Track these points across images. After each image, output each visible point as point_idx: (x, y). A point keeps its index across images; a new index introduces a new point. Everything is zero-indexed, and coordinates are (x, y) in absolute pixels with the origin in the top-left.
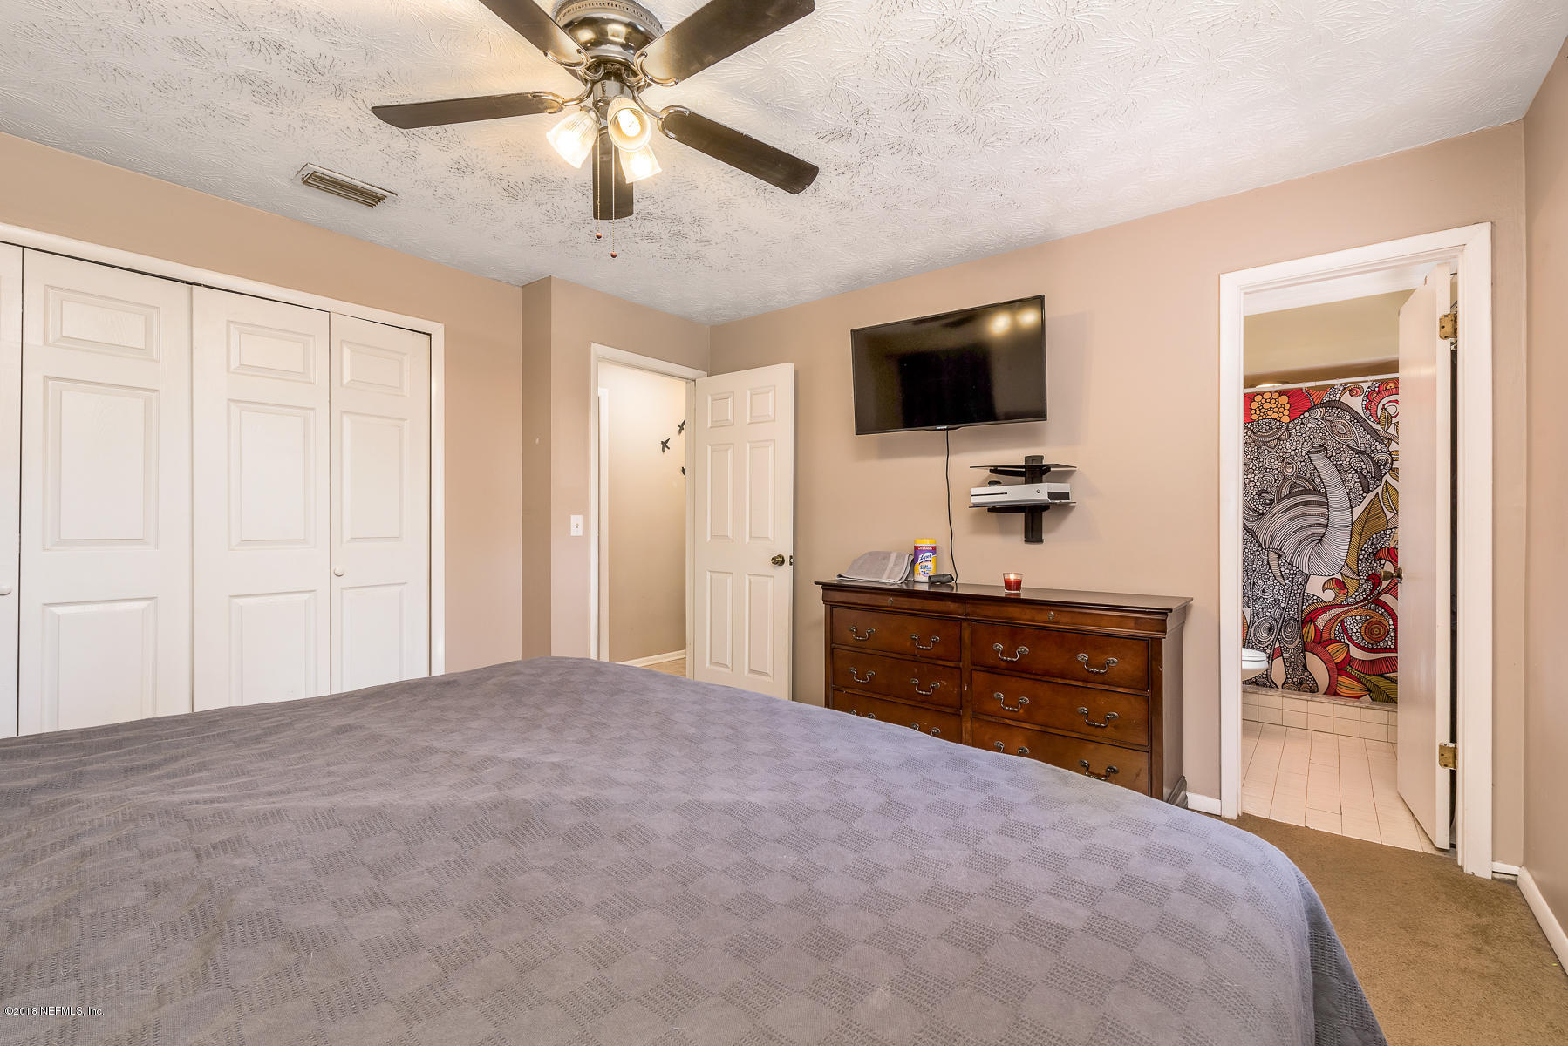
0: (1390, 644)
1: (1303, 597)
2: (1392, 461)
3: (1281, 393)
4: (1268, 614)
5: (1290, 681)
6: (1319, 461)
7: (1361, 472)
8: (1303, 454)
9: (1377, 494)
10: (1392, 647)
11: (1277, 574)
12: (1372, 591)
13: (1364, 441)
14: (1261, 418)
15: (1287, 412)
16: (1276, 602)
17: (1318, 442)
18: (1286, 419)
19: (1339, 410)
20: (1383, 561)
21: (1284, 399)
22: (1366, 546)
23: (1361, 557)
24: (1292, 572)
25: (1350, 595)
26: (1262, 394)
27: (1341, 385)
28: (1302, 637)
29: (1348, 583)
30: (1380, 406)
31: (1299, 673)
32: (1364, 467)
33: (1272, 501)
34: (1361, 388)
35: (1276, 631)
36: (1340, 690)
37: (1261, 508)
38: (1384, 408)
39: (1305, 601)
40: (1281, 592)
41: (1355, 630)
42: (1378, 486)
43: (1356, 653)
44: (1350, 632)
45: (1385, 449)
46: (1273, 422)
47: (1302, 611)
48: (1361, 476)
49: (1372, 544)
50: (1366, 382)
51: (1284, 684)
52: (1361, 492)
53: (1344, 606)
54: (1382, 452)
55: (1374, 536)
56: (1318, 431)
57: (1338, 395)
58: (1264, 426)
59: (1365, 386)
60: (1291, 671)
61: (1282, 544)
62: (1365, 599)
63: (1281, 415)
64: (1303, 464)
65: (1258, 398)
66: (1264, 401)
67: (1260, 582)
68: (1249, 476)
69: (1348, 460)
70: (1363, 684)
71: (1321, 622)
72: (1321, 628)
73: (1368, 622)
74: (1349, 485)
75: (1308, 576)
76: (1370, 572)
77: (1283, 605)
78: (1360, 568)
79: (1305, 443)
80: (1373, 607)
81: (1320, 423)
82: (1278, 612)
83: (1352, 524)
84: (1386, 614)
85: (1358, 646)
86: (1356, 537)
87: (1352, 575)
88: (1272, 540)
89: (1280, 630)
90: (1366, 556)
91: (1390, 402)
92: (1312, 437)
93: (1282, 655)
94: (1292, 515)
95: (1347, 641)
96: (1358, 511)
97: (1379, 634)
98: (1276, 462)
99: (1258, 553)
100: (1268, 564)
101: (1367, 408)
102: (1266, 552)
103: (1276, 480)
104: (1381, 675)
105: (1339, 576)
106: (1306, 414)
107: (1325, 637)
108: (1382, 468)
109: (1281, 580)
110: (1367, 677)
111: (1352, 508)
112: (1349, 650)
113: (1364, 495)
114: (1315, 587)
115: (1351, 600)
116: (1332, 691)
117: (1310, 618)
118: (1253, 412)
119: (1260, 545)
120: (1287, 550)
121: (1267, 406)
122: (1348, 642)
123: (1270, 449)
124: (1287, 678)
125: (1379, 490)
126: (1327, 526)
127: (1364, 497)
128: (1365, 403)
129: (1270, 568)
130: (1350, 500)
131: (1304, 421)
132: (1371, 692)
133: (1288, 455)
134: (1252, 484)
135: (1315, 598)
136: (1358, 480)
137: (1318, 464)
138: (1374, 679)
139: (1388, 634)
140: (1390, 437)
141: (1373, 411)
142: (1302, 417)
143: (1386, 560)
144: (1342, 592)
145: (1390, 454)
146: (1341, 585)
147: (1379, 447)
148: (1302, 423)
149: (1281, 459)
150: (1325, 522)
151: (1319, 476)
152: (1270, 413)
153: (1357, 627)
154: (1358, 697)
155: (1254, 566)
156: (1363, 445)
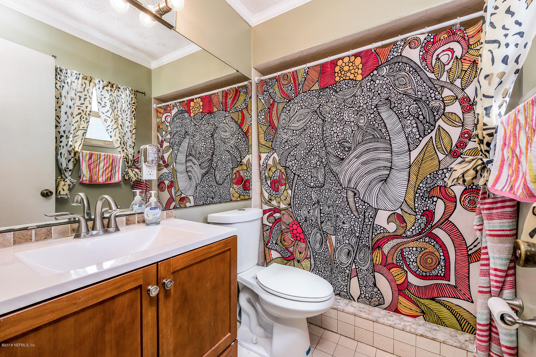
0: (440, 272)
1: (373, 227)
2: (445, 106)
3: (356, 55)
4: (347, 242)
5: (363, 296)
6: (386, 114)
7: (418, 118)
8: (373, 107)
9: (431, 137)
10: (442, 275)
11: (354, 209)
12: (426, 226)
13: (422, 91)
14: (342, 79)
15: (360, 71)
16: (352, 232)
17: (384, 96)
18: (359, 77)
19: (400, 64)
20: (435, 199)
21: (359, 60)
22: (421, 185)
23: (417, 195)
24: (364, 207)
25: (408, 228)
26: (342, 59)
27: (402, 40)
28: (372, 260)
29: (406, 217)
30: (435, 57)
31: (370, 289)
32: (420, 113)
33: (350, 148)
34: (417, 39)
35: (353, 255)
36: (400, 308)
37: (341, 154)
38: (438, 59)
39: (374, 231)
40: (357, 224)
41: (412, 260)
42: (432, 131)
43: (413, 280)
44: (408, 260)
45: (438, 97)
46: (350, 82)
47: (372, 239)
48: (418, 121)
49: (426, 183)
50: (421, 34)
51: (359, 298)
52: (418, 136)
53: (403, 238)
54: (436, 99)
55: (428, 176)
56: (384, 87)
57: (400, 51)
58: (344, 86)
59: (422, 37)
60: (364, 288)
61: (357, 184)
62: (420, 233)
63: (356, 75)
64: (372, 116)
65: (340, 63)
66: (344, 65)
67: (341, 215)
68: (334, 129)
69: (407, 108)
70: (418, 306)
71: (386, 248)
72: (386, 253)
73: (422, 253)
74: (408, 130)
75: (376, 210)
76: (425, 209)
77: (357, 234)
78: (416, 205)
79: (374, 98)
80: (427, 239)
81: (385, 79)
82: (354, 240)
83: (410, 166)
84: (437, 246)
85: (414, 273)
86: (413, 177)
87: (410, 211)
88: (349, 181)
89: (356, 255)
90: (421, 194)
91: (443, 51)
92: (379, 92)
93: (357, 275)
94: (365, 159)
95: (405, 268)
96: (415, 154)
97: (432, 263)
98: (353, 116)
99: (339, 192)
100: (347, 200)
101: (423, 59)
102: (345, 191)
103: (353, 131)
104: (433, 299)
105: (399, 211)
106: (375, 72)
107: (389, 261)
108: (435, 113)
109: (356, 214)
110: (421, 300)
111: (410, 151)
112: (407, 276)
113: (421, 139)
114: (382, 219)
115: (409, 233)
116: (394, 309)
117: (377, 246)
118: (336, 75)
119: (341, 185)
120: (361, 190)
121: (346, 68)
122: (407, 270)
123: (348, 105)
124: (361, 294)
125: (433, 134)
126: (391, 168)
127: (421, 141)
128: (421, 53)
129: (348, 204)
130: (409, 144)
131: (374, 78)
132: (425, 314)
133: (361, 108)
134: (335, 135)
135: (382, 228)
136: (415, 125)
137: (384, 115)
138: (427, 302)
139: (439, 264)
140: (442, 84)
141: (429, 61)
142: (372, 74)
143: (438, 198)
144: (402, 225)
145: (443, 101)
146: (401, 219)
147: (433, 95)
148: (372, 80)
149: (356, 112)
150: (389, 165)
151: (385, 126)
152: (349, 74)
153: (413, 258)
154: (414, 317)
155: (337, 202)
156: (419, 93)
